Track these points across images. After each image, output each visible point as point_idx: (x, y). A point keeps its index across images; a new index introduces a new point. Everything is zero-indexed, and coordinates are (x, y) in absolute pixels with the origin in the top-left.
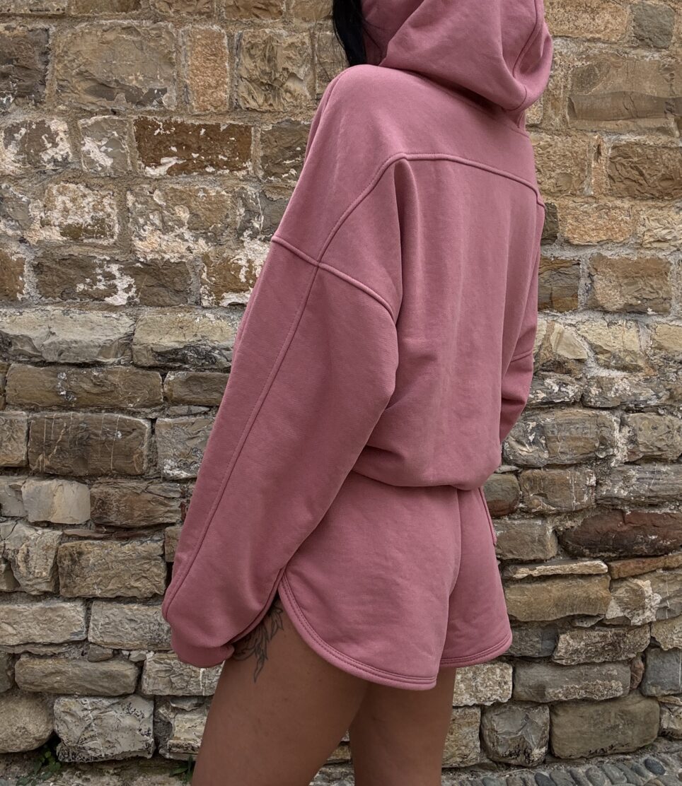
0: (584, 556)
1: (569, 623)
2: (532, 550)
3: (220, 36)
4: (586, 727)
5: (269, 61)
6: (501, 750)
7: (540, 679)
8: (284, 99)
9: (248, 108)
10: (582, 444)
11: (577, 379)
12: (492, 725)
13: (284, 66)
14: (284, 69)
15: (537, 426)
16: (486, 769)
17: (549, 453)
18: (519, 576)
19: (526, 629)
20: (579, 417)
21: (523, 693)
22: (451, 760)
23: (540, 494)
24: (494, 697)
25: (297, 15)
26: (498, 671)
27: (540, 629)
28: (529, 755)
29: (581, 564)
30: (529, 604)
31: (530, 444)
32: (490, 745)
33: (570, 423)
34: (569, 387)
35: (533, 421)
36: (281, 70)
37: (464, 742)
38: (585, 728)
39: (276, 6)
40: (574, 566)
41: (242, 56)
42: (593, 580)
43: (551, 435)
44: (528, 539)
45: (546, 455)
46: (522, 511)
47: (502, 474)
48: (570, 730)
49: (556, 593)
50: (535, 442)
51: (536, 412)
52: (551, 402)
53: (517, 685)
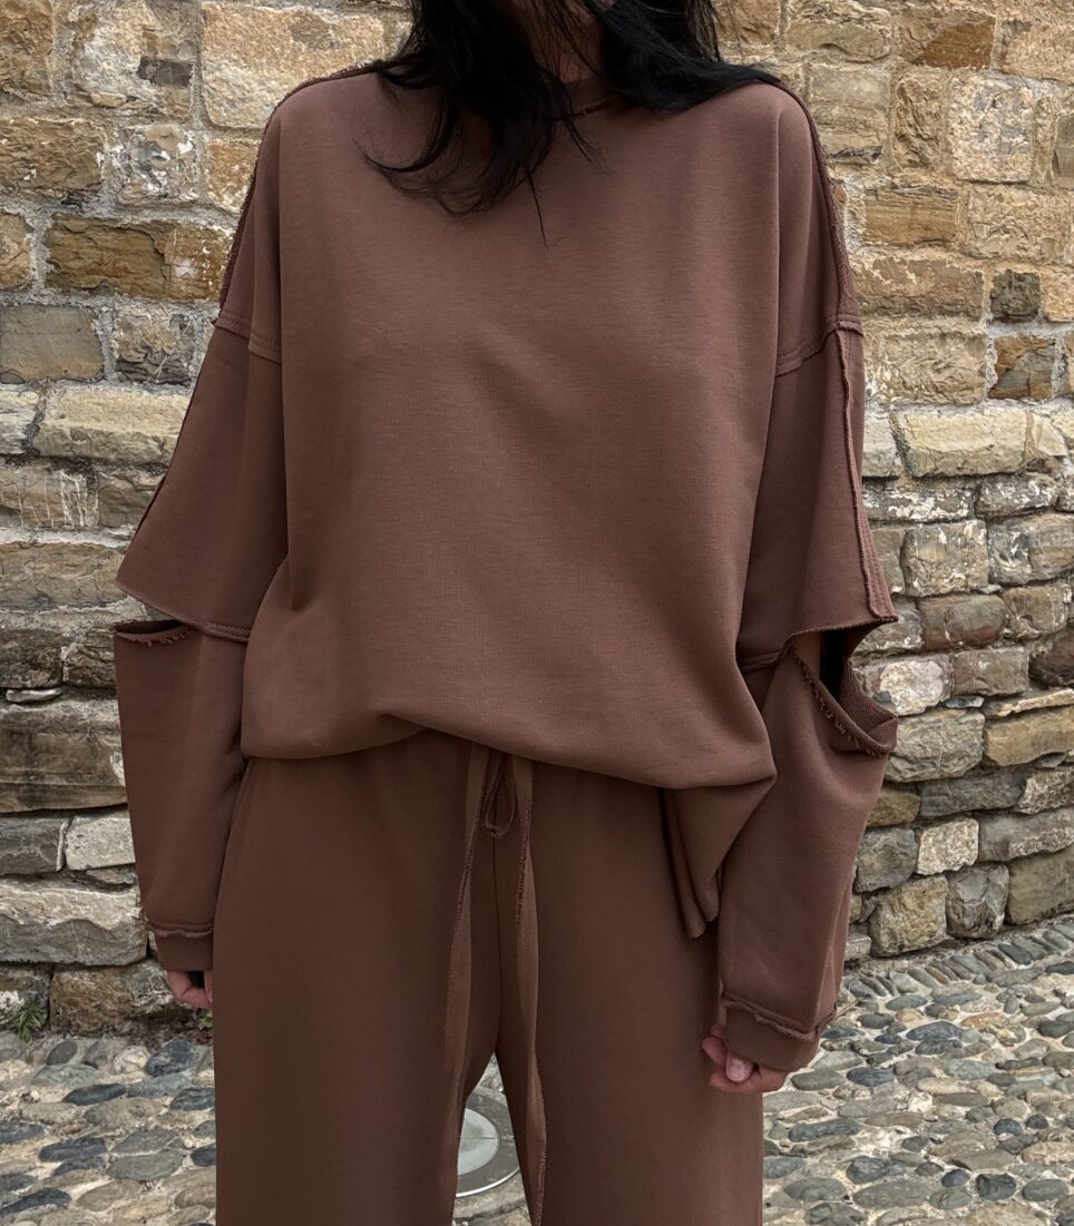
0: (1058, 685)
1: (1035, 767)
2: (1015, 682)
4: (1040, 884)
6: (967, 922)
7: (1006, 833)
10: (1061, 555)
11: (1056, 480)
12: (957, 894)
15: (1021, 536)
16: (948, 947)
17: (1032, 567)
18: (1003, 713)
19: (999, 776)
20: (1058, 524)
21: (988, 853)
22: (919, 941)
23: (1026, 617)
24: (964, 860)
25: (791, 41)
26: (966, 830)
27: (1011, 775)
28: (991, 924)
29: (1056, 694)
30: (1009, 746)
31: (1012, 558)
32: (955, 917)
33: (1051, 531)
34: (1048, 489)
35: (1017, 530)
37: (934, 917)
38: (1039, 886)
39: (769, 28)
40: (1050, 697)
42: (1064, 711)
43: (1034, 546)
44: (1012, 669)
45: (1028, 570)
46: (1007, 637)
47: (990, 594)
48: (1027, 890)
49: (1033, 731)
50: (1017, 556)
51: (1017, 520)
52: (1033, 508)
53: (983, 843)
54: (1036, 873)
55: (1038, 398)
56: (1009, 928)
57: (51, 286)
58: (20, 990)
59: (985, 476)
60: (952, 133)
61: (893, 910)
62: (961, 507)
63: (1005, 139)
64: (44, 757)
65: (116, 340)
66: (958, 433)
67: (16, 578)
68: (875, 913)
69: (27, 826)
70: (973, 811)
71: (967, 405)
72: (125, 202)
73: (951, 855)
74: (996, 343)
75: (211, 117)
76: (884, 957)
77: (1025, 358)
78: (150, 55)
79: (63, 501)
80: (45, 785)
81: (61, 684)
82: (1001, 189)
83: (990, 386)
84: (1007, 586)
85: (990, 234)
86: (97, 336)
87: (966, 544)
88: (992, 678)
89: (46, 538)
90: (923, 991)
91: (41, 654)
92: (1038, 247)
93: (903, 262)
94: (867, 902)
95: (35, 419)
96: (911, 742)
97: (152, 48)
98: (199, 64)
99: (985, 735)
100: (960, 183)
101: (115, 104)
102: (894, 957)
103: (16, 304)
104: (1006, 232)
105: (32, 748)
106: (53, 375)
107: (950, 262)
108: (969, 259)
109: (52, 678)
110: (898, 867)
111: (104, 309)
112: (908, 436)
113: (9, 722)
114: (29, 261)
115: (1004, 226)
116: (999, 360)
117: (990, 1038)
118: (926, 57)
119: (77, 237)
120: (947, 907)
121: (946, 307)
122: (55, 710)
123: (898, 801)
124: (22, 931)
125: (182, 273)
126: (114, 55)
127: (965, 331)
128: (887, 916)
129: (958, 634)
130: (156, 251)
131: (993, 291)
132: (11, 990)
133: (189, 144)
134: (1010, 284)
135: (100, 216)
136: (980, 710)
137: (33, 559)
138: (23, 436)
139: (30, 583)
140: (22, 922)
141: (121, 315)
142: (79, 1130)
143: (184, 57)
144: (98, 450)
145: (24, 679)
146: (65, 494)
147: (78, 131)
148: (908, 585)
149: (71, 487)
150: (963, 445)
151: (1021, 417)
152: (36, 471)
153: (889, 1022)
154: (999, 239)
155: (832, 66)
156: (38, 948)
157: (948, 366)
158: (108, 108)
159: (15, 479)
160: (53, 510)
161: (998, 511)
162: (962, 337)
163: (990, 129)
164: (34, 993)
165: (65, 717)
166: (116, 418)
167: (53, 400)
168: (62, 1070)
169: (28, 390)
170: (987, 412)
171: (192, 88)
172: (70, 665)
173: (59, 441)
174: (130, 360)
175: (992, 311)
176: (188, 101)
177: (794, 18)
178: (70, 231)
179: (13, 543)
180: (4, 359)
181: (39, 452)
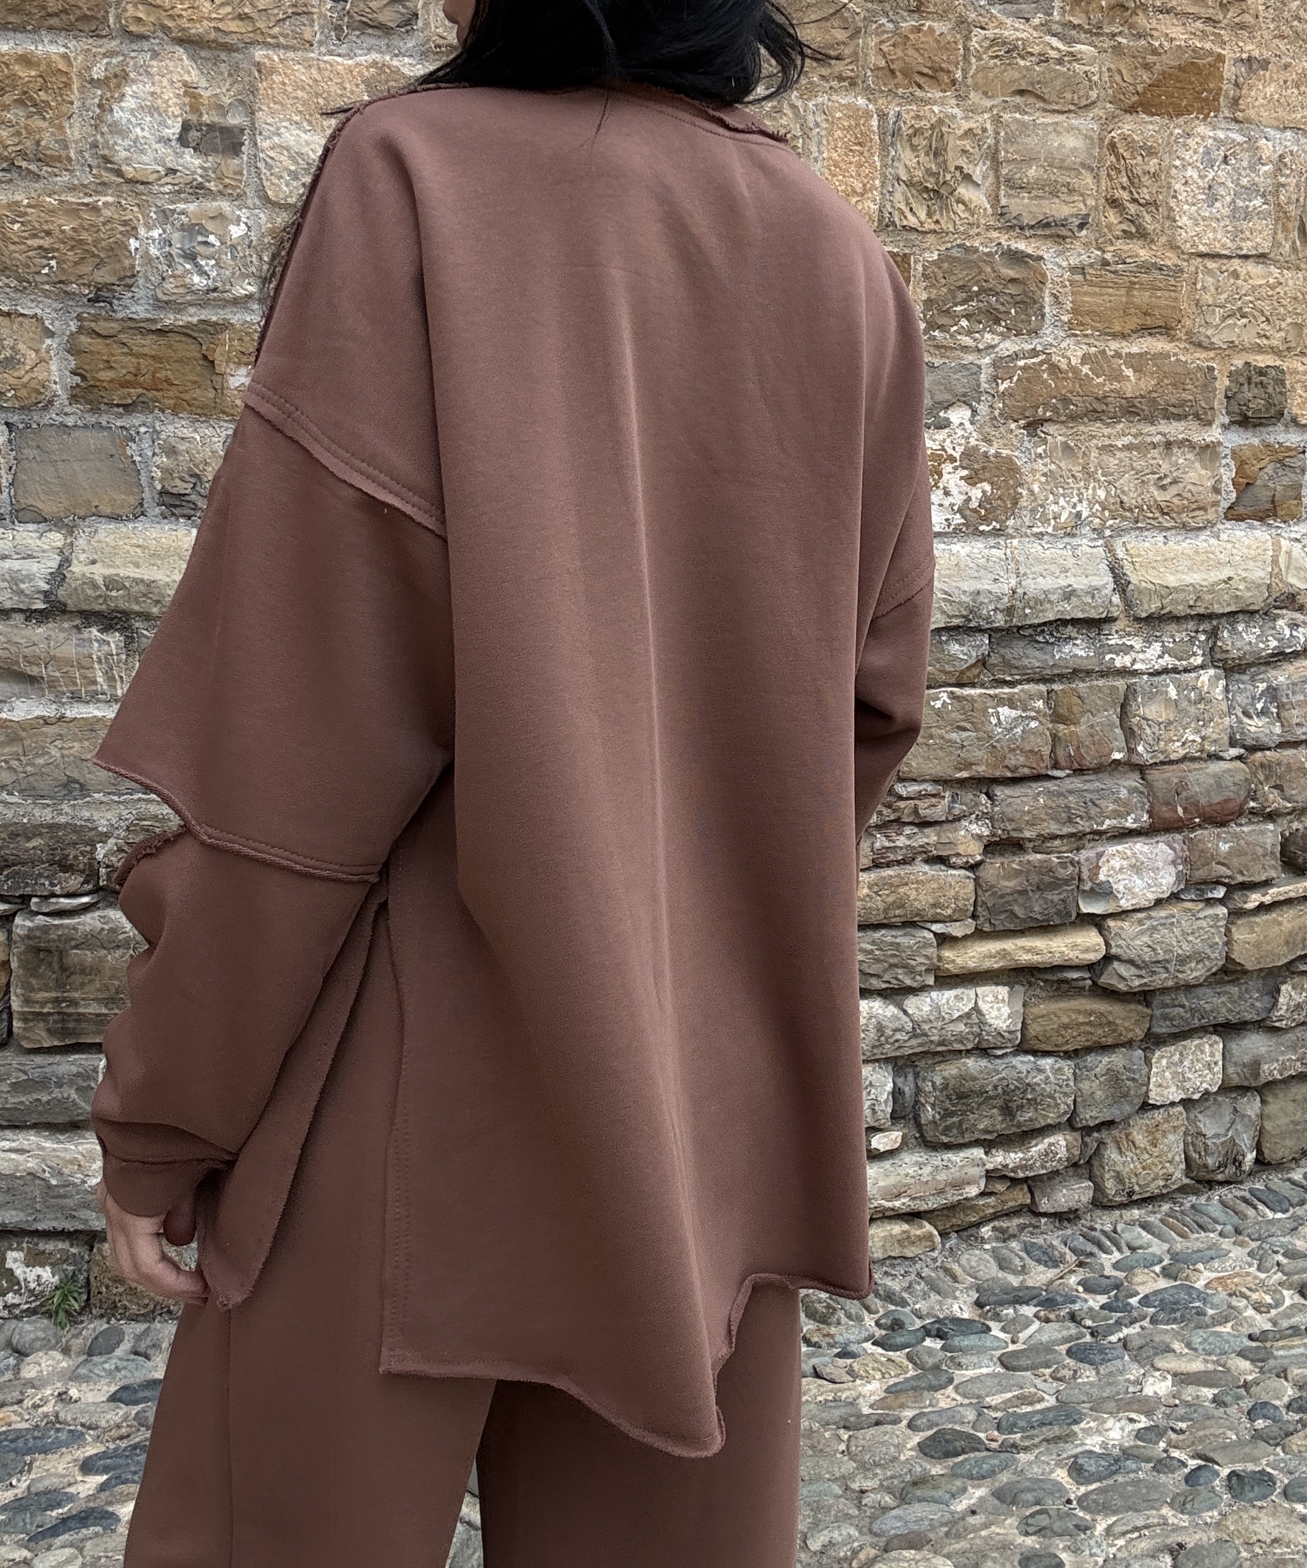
1: (1289, 970)
2: (1263, 867)
3: (868, 115)
4: (1299, 1114)
5: (936, 155)
6: (1210, 1161)
7: (1256, 1052)
8: (955, 213)
9: (904, 227)
12: (1197, 1127)
13: (957, 163)
14: (957, 168)
15: (1268, 688)
16: (1188, 1193)
17: (1283, 726)
18: (1250, 905)
19: (1246, 983)
21: (1234, 1076)
22: (1152, 1185)
23: (1275, 787)
24: (1205, 1085)
25: (976, 87)
26: (1207, 1046)
27: (1261, 981)
28: (1240, 1163)
30: (1258, 945)
31: (1258, 715)
32: (1195, 1156)
33: (1305, 681)
34: (1300, 629)
35: (1263, 681)
36: (953, 170)
37: (1170, 1156)
38: (1298, 1117)
39: (949, 72)
41: (899, 147)
43: (1284, 700)
44: (1260, 851)
45: (1278, 730)
46: (1253, 812)
47: (1231, 760)
48: (1283, 1121)
49: (1287, 926)
50: (1264, 712)
51: (1263, 668)
52: (1282, 653)
53: (1228, 1065)
54: (1294, 1101)
55: (1286, 518)
56: (1261, 1168)
57: (77, 402)
58: (53, 1265)
59: (1223, 615)
60: (1175, 197)
61: (1119, 1149)
62: (1194, 654)
63: (1240, 203)
64: (77, 979)
65: (158, 467)
66: (1189, 563)
67: (41, 761)
68: (1098, 1152)
69: (58, 1064)
70: (1215, 1026)
71: (1200, 529)
72: (165, 298)
73: (1190, 1079)
74: (1234, 452)
75: (270, 193)
76: (1110, 1207)
77: (1269, 470)
78: (193, 118)
79: (96, 666)
80: (79, 1014)
81: (97, 890)
82: (1236, 262)
83: (1227, 505)
84: (1253, 749)
85: (1224, 319)
86: (134, 462)
87: (1201, 699)
88: (1235, 862)
89: (75, 711)
90: (1157, 1248)
91: (72, 853)
92: (1283, 334)
93: (1118, 355)
94: (1087, 1139)
95: (60, 566)
96: (1139, 943)
97: (195, 109)
98: (253, 128)
99: (1228, 933)
100: (1185, 257)
101: (151, 178)
102: (1122, 1206)
103: (35, 426)
104: (1242, 317)
105: (63, 969)
106: (82, 513)
107: (1175, 355)
108: (1198, 349)
109: (86, 882)
110: (1125, 1096)
111: (143, 430)
112: (1128, 568)
113: (36, 937)
114: (49, 371)
115: (1241, 308)
116: (1237, 473)
117: (1241, 1303)
118: (1141, 104)
119: (108, 342)
120: (1186, 1144)
121: (1171, 409)
122: (90, 921)
123: (1123, 1015)
124: (55, 1193)
125: (237, 384)
126: (148, 119)
127: (1196, 438)
128: (1113, 1156)
129: (1192, 809)
130: (205, 357)
131: (1228, 389)
132: (42, 1265)
133: (243, 226)
134: (1249, 379)
135: (135, 316)
136: (1221, 901)
137: (61, 737)
138: (46, 587)
139: (57, 766)
140: (54, 1182)
141: (163, 436)
142: (128, 1436)
143: (235, 120)
144: (137, 603)
145: (52, 885)
146: (99, 658)
147: (107, 213)
148: (1131, 751)
149: (106, 648)
150: (1195, 578)
151: (1265, 542)
152: (62, 630)
153: (1118, 1286)
154: (1235, 324)
155: (1026, 117)
156: (73, 1213)
157: (1175, 482)
158: (143, 183)
159: (35, 639)
160: (84, 677)
161: (1240, 658)
162: (1192, 446)
163: (1222, 191)
164: (71, 1268)
165: (103, 929)
166: (159, 562)
167: (81, 542)
168: (106, 1362)
169: (51, 530)
170: (1224, 537)
171: (245, 157)
172: (108, 866)
173: (90, 592)
174: (175, 491)
175: (1228, 413)
176: (242, 174)
177: (979, 59)
178: (99, 335)
179: (36, 718)
180: (20, 493)
181: (65, 605)
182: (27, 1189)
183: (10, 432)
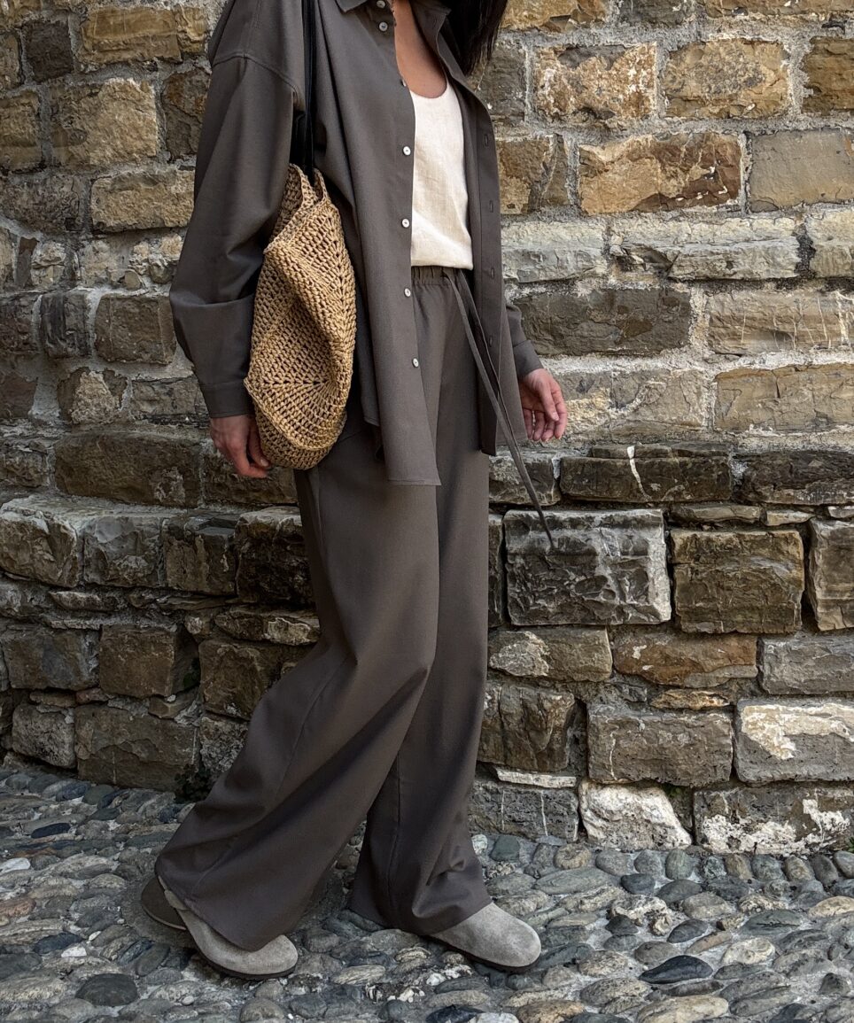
57: (809, 110)
58: (842, 810)
67: (795, 401)
79: (839, 321)
89: (821, 359)
95: (802, 243)
103: (770, 132)
114: (786, 86)
119: (841, 58)
132: (834, 810)
137: (811, 381)
138: (797, 260)
139: (809, 405)
152: (808, 294)
159: (787, 303)
160: (830, 331)
167: (812, 224)
169: (781, 217)
173: (839, 261)
178: (830, 54)
179: (788, 366)
180: (755, 188)
181: (815, 273)
182: (828, 746)
183: (748, 139)
